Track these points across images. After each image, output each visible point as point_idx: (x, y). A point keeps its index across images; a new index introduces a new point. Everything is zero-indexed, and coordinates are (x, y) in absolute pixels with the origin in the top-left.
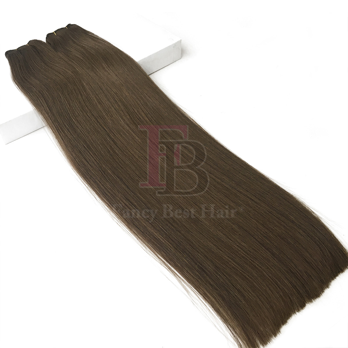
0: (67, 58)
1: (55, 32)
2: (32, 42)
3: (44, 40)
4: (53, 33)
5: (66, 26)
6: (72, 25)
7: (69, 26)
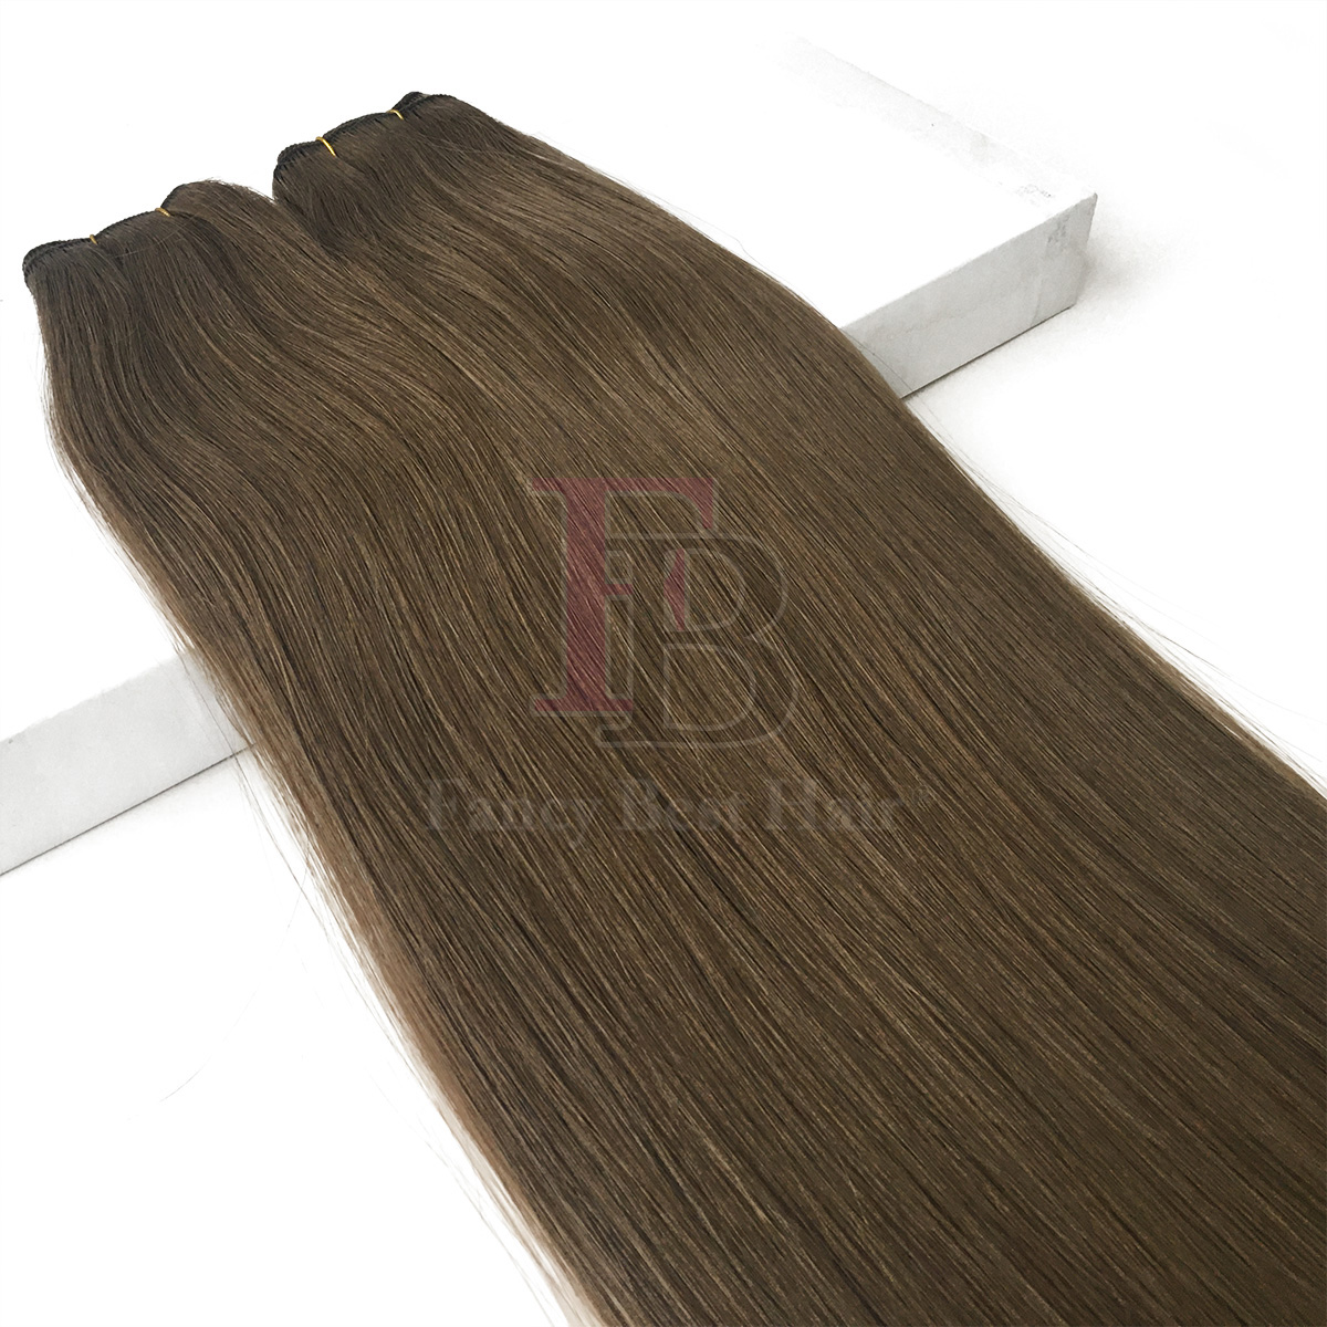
0: (406, 306)
1: (330, 136)
2: (192, 195)
3: (263, 186)
4: (318, 144)
5: (397, 107)
6: (432, 98)
7: (412, 102)
